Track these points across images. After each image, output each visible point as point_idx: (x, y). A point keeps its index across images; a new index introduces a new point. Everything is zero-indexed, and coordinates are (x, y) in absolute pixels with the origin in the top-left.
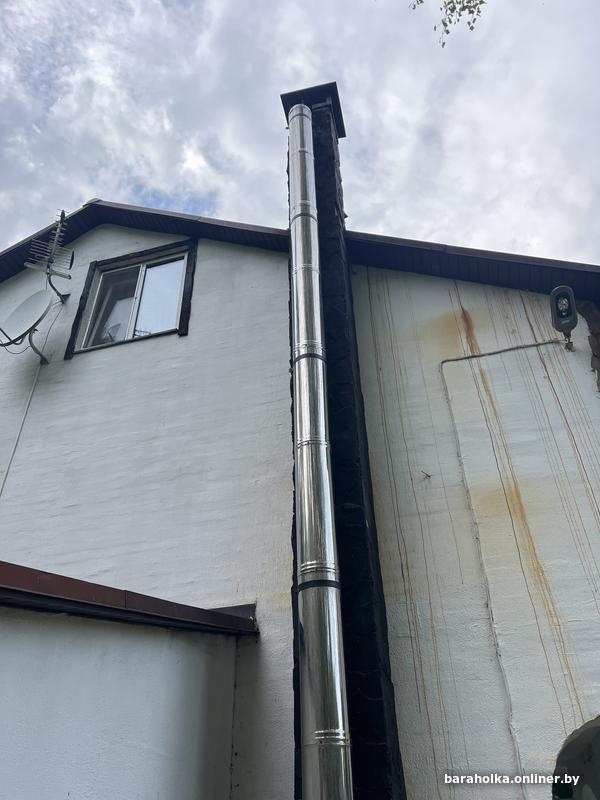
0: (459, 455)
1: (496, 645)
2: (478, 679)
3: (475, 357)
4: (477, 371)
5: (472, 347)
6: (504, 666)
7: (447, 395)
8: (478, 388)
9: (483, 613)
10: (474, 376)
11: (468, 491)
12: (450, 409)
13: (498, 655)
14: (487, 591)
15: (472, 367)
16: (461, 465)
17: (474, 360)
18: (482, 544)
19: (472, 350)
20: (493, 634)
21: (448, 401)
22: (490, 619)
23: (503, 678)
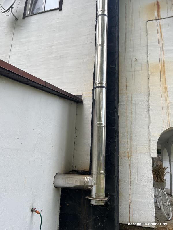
0: (147, 54)
1: (149, 108)
2: (142, 116)
3: (158, 19)
4: (159, 24)
5: (158, 15)
6: (150, 113)
7: (147, 33)
8: (158, 31)
9: (147, 99)
10: (157, 26)
11: (148, 65)
12: (147, 38)
13: (149, 110)
14: (149, 94)
15: (157, 23)
16: (148, 56)
17: (158, 21)
18: (150, 81)
19: (158, 17)
20: (149, 105)
21: (147, 35)
22: (149, 101)
23: (149, 116)
